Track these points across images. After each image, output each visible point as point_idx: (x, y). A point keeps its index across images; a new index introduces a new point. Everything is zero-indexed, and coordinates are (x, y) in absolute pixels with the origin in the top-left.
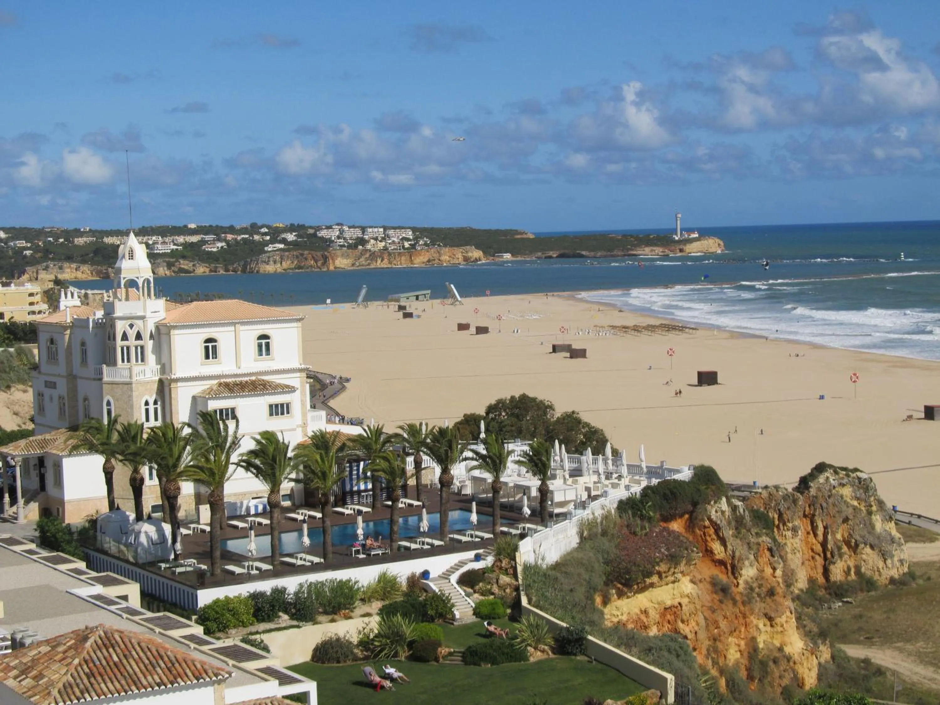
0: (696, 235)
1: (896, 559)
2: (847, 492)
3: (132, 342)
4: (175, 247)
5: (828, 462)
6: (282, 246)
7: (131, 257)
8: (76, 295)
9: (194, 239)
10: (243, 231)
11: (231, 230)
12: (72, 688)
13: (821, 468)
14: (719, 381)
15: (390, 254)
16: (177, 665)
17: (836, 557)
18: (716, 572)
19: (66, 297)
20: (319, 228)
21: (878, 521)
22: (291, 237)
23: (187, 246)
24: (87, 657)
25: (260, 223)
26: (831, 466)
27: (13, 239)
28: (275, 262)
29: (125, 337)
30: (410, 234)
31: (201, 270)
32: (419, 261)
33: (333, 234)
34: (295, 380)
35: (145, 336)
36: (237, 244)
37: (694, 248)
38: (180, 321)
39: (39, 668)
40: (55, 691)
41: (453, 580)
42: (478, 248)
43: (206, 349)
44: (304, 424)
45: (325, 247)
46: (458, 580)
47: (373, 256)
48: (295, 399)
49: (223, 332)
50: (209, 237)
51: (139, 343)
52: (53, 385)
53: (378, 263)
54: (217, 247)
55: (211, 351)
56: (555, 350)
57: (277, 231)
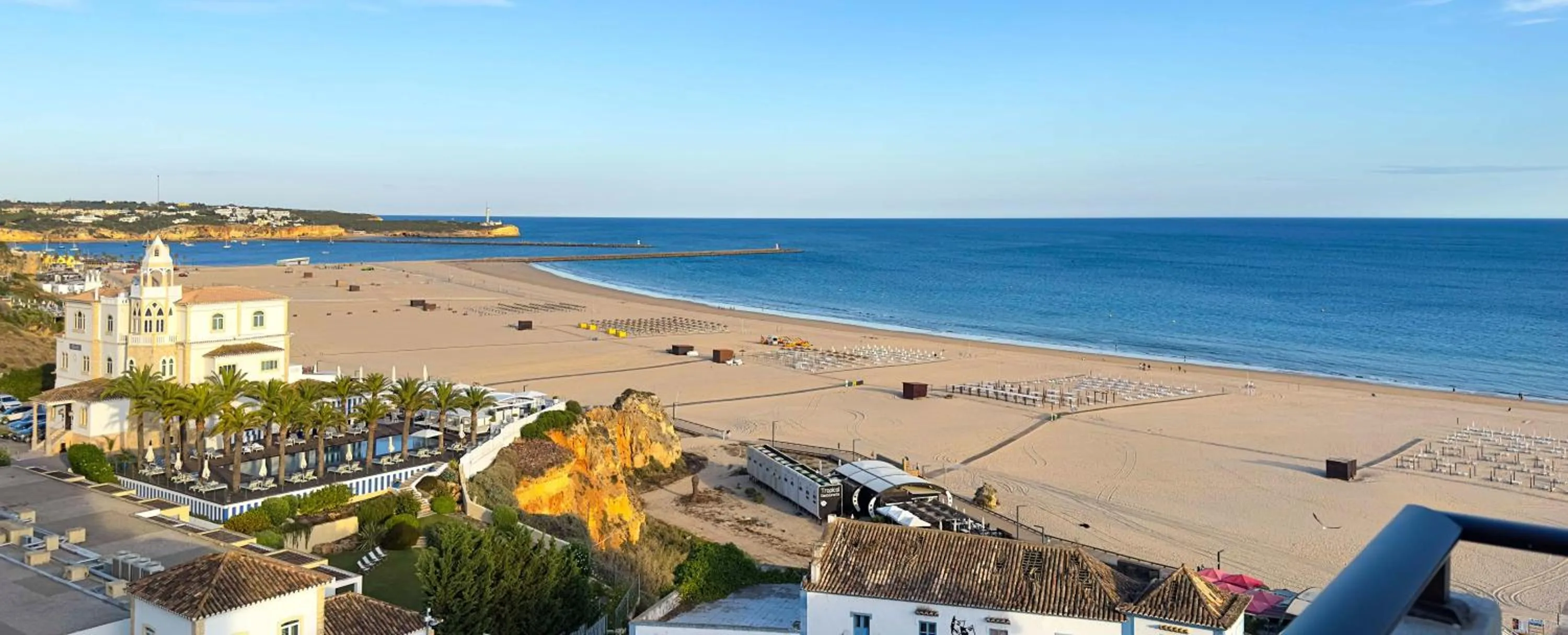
0: (500, 223)
1: (674, 450)
2: (644, 407)
3: (154, 317)
4: (96, 219)
5: (633, 388)
6: (187, 220)
7: (157, 254)
8: (98, 278)
9: (111, 212)
10: (154, 208)
11: (143, 206)
12: (213, 601)
13: (628, 393)
14: (533, 327)
15: (273, 229)
16: (290, 578)
17: (639, 451)
18: (582, 469)
19: (90, 280)
20: (216, 208)
21: (663, 425)
22: (194, 213)
23: (108, 218)
24: (222, 577)
25: (167, 202)
26: (635, 392)
28: (181, 232)
29: (149, 313)
31: (119, 236)
32: (295, 234)
33: (227, 213)
34: (281, 343)
35: (165, 312)
36: (149, 217)
37: (499, 232)
38: (196, 301)
39: (181, 588)
40: (201, 607)
41: (413, 486)
42: (341, 226)
43: (215, 321)
44: (286, 375)
45: (221, 222)
46: (417, 486)
47: (260, 230)
48: (280, 357)
49: (228, 310)
50: (125, 211)
51: (160, 318)
52: (79, 348)
53: (263, 235)
54: (132, 219)
55: (218, 322)
56: (413, 303)
57: (182, 208)
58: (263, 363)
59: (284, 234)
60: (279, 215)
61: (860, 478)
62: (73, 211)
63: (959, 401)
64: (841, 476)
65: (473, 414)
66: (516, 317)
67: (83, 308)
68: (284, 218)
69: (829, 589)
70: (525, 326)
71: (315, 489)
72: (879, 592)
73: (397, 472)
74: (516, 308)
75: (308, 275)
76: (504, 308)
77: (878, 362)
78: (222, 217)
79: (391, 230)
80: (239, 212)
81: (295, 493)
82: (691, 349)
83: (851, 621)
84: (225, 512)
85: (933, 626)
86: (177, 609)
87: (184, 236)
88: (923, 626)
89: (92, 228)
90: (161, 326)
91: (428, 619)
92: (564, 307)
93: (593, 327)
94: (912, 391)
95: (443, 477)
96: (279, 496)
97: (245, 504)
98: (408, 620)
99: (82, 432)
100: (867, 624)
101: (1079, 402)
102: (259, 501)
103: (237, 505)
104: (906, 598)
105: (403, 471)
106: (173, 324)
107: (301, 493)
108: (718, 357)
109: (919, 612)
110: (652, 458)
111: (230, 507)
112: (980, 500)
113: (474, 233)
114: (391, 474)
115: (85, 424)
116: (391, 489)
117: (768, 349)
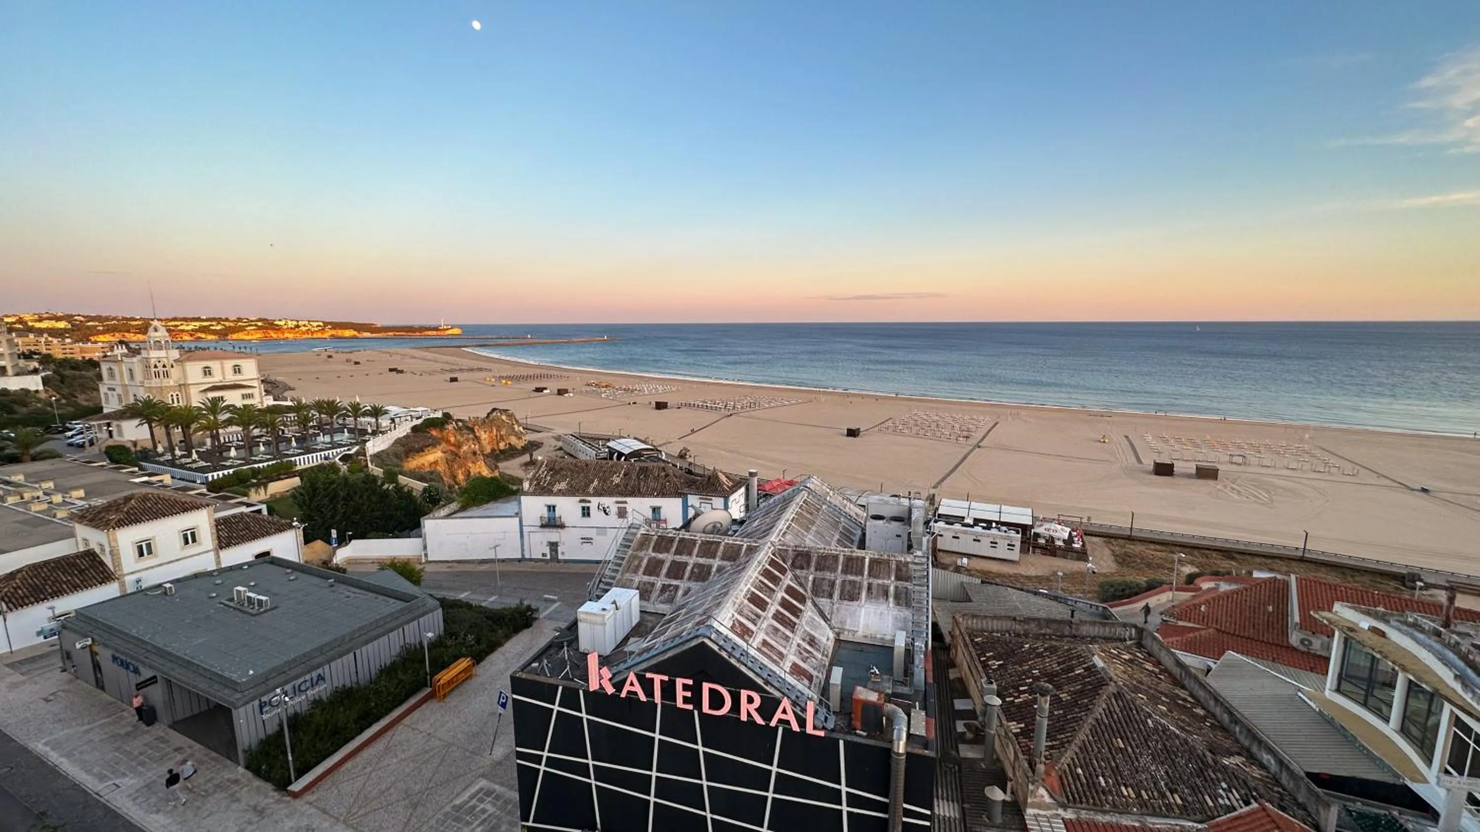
0: (451, 328)
1: (523, 439)
2: (504, 417)
3: (161, 369)
4: (194, 327)
6: (255, 328)
7: (156, 331)
10: (234, 321)
11: (227, 320)
12: (122, 520)
13: (494, 410)
14: (458, 380)
15: (312, 332)
16: (186, 504)
17: (501, 440)
18: (453, 448)
20: (275, 320)
21: (516, 426)
22: (260, 324)
23: (203, 327)
25: (242, 317)
26: (498, 409)
27: (89, 321)
28: (250, 335)
29: (156, 367)
30: (321, 324)
31: (210, 337)
32: (327, 335)
33: (282, 323)
34: (255, 383)
35: (168, 367)
36: (230, 327)
37: (450, 332)
38: (189, 359)
39: (103, 515)
40: (112, 524)
41: (337, 459)
42: (355, 330)
43: (205, 371)
44: (262, 403)
45: (278, 329)
46: (340, 459)
47: (304, 333)
48: (256, 392)
49: (215, 365)
50: (214, 323)
51: (165, 369)
52: (114, 390)
53: (306, 336)
54: (219, 327)
55: (207, 372)
56: (391, 370)
57: (252, 321)
58: (243, 395)
59: (319, 335)
60: (315, 324)
61: (618, 448)
62: (179, 323)
63: (683, 409)
64: (608, 447)
65: (377, 420)
66: (449, 376)
67: (115, 367)
68: (318, 326)
69: (534, 494)
70: (453, 380)
71: (270, 463)
72: (561, 493)
73: (326, 453)
74: (451, 371)
75: (330, 357)
76: (443, 371)
77: (646, 392)
78: (278, 325)
79: (385, 332)
80: (289, 323)
81: (256, 466)
82: (546, 389)
83: (546, 508)
84: (207, 478)
85: (588, 508)
86: (97, 527)
87: (255, 337)
88: (583, 508)
89: (192, 333)
90: (167, 375)
91: (295, 524)
92: (480, 370)
93: (493, 380)
94: (661, 406)
95: (357, 453)
96: (245, 467)
97: (220, 473)
98: (283, 525)
99: (119, 439)
100: (554, 510)
101: (742, 408)
102: (231, 471)
103: (215, 474)
104: (574, 495)
105: (330, 452)
106: (175, 373)
107: (261, 465)
108: (561, 392)
109: (581, 501)
110: (510, 444)
111: (210, 475)
112: (682, 456)
113: (435, 333)
114: (322, 453)
115: (120, 433)
116: (323, 461)
117: (588, 388)
